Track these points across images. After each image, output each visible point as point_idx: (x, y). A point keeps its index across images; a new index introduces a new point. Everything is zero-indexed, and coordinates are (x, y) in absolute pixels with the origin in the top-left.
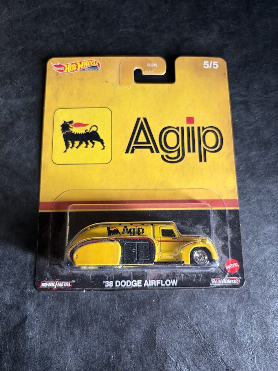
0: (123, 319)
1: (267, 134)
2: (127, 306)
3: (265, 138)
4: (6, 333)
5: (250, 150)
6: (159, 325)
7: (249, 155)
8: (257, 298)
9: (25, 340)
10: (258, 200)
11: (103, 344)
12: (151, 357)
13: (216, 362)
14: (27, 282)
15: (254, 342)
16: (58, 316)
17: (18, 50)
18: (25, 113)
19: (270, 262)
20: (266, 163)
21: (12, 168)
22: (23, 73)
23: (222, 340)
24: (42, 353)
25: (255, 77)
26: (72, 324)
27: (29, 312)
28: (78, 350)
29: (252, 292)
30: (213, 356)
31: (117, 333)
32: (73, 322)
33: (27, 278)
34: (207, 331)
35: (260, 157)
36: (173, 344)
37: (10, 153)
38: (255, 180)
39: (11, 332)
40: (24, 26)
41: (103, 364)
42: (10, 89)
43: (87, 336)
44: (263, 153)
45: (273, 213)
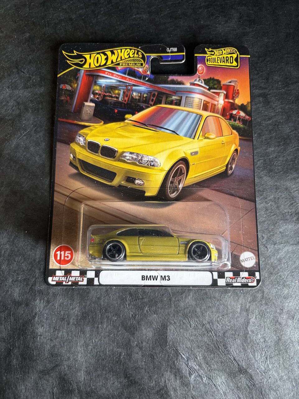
0: (134, 317)
1: (286, 129)
2: (138, 304)
3: (284, 132)
4: (15, 329)
5: (268, 146)
6: (171, 323)
7: (267, 151)
8: (271, 298)
9: (35, 337)
10: (275, 198)
11: (113, 342)
12: (162, 354)
13: (228, 361)
14: (36, 278)
15: (267, 341)
16: (69, 313)
17: (25, 37)
18: (33, 104)
19: (285, 262)
20: (285, 159)
21: (19, 162)
22: (30, 62)
23: (234, 339)
24: (51, 350)
25: (276, 68)
26: (83, 321)
27: (39, 309)
28: (89, 347)
29: (266, 291)
30: (225, 354)
31: (128, 330)
32: (83, 319)
33: (36, 275)
34: (219, 329)
35: (278, 153)
36: (185, 342)
37: (17, 146)
38: (273, 177)
39: (19, 329)
40: (31, 11)
41: (114, 361)
42: (17, 79)
43: (98, 333)
44: (282, 149)
45: (290, 211)
